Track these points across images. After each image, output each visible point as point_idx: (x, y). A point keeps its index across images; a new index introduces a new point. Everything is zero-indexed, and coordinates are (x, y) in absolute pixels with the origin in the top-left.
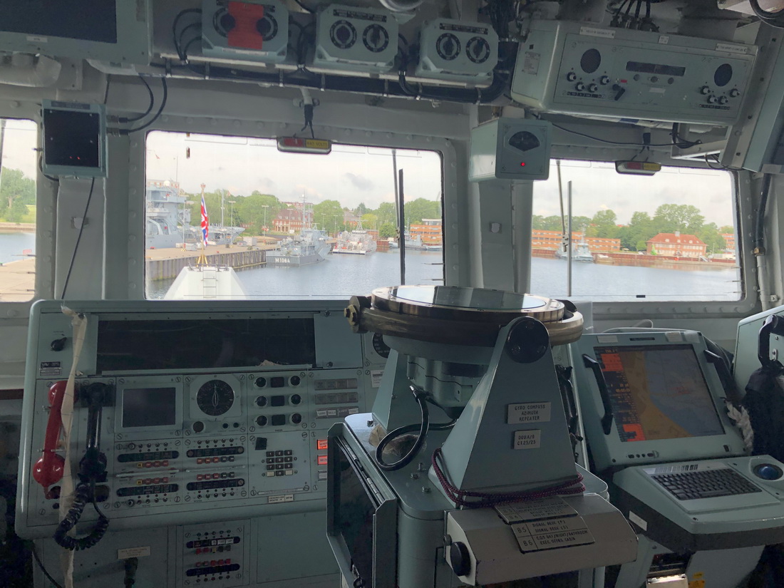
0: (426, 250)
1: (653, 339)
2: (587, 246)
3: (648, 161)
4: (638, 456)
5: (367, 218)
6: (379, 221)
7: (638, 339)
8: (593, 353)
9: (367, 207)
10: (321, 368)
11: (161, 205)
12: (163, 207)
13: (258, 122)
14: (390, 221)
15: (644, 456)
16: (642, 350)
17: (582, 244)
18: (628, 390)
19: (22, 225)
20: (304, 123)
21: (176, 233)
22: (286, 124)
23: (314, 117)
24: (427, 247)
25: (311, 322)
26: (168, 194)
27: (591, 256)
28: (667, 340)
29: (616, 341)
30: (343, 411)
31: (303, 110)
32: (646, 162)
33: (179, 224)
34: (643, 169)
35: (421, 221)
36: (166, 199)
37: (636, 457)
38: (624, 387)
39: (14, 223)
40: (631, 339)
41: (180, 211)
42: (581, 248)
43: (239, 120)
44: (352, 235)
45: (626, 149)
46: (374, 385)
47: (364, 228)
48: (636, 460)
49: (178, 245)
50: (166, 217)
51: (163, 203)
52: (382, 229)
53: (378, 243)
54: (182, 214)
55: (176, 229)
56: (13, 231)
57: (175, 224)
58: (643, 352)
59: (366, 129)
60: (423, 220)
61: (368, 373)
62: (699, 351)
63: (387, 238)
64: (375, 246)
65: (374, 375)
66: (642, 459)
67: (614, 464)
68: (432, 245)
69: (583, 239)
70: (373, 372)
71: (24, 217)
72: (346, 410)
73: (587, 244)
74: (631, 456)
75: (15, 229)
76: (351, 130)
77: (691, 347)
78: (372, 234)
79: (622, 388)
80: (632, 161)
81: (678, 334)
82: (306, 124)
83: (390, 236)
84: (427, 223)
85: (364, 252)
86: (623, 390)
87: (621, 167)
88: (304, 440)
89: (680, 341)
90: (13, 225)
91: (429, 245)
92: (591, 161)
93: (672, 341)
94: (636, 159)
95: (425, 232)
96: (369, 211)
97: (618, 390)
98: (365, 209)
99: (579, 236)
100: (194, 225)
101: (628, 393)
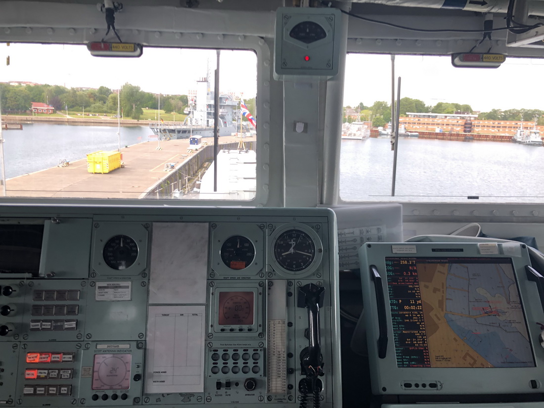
0: (408, 136)
1: (462, 250)
2: (538, 133)
3: (491, 52)
4: (417, 385)
5: (364, 113)
6: (373, 114)
7: (441, 250)
8: (383, 264)
9: (364, 105)
10: (43, 278)
11: (223, 107)
12: (224, 108)
13: (70, 28)
14: (381, 115)
15: (424, 385)
16: (446, 263)
17: (534, 130)
18: (419, 308)
19: (141, 121)
20: (106, 26)
21: (231, 126)
22: (95, 29)
23: (115, 21)
24: (409, 134)
25: (41, 228)
26: (227, 99)
27: (541, 141)
28: (478, 252)
29: (414, 251)
30: (59, 324)
31: (105, 15)
32: (488, 53)
33: (233, 120)
34: (483, 61)
35: (405, 114)
36: (225, 103)
37: (413, 387)
38: (416, 305)
39: (136, 120)
40: (434, 250)
41: (234, 111)
42: (533, 135)
43: (52, 28)
44: (352, 125)
45: (463, 40)
46: (98, 298)
47: (362, 120)
48: (413, 391)
49: (233, 134)
50: (225, 115)
51: (224, 106)
52: (374, 121)
53: (372, 131)
54: (235, 113)
55: (232, 123)
56: (136, 125)
57: (231, 120)
58: (447, 265)
59: (175, 31)
60: (407, 113)
61: (93, 285)
62: (518, 266)
63: (377, 127)
64: (369, 133)
65: (100, 287)
66: (420, 391)
67: (384, 393)
68: (413, 132)
69: (535, 127)
70: (98, 284)
71: (141, 116)
72: (62, 323)
73: (538, 131)
74: (408, 385)
75: (137, 124)
76: (160, 32)
77: (508, 260)
78: (367, 125)
79: (413, 305)
80: (470, 52)
81: (494, 246)
82: (109, 28)
83: (379, 126)
84: (410, 116)
85: (361, 138)
86: (413, 308)
87: (457, 60)
88: (14, 352)
89: (496, 253)
90: (135, 121)
91: (411, 132)
92: (423, 55)
93: (483, 254)
94: (475, 51)
95: (409, 123)
96: (366, 108)
97: (406, 307)
98: (363, 106)
99: (532, 125)
100: (245, 121)
101: (419, 311)
